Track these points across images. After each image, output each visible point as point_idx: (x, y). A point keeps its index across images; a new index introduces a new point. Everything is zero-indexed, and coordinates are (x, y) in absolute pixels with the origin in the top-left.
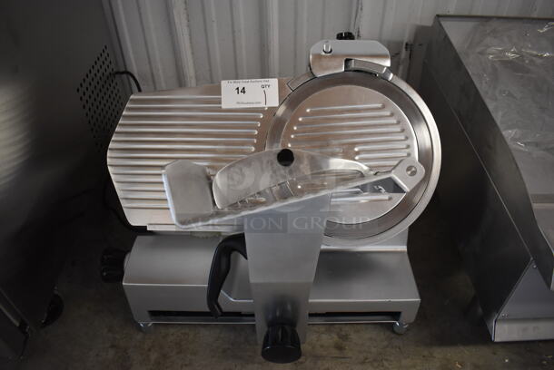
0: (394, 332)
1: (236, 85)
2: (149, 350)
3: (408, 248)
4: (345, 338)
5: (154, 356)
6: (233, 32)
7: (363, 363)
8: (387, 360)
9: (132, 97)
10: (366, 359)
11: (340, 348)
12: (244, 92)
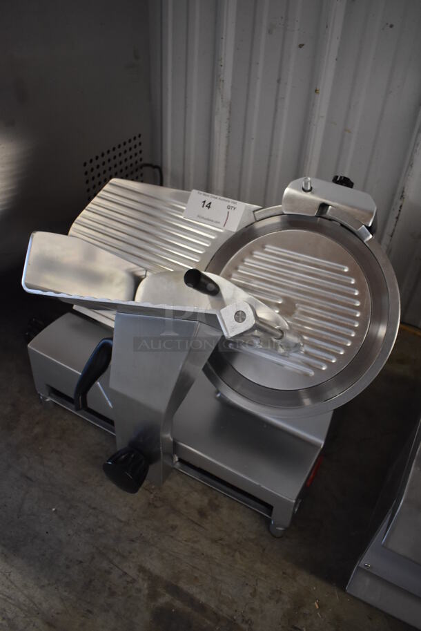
0: (268, 529)
2: (37, 423)
4: (215, 507)
5: (37, 430)
6: (270, 155)
7: (215, 541)
8: (241, 553)
9: (114, 181)
10: (221, 540)
11: (202, 513)
12: (209, 207)
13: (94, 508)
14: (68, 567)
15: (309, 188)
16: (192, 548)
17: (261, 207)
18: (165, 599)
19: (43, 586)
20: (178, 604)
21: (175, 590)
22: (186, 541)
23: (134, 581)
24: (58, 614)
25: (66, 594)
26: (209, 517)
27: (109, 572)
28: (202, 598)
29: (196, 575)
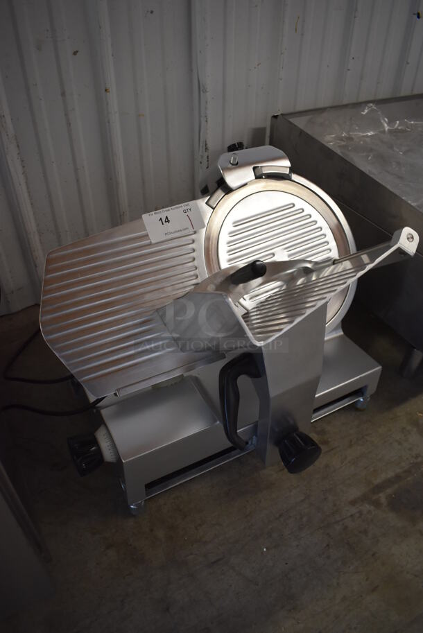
1: (159, 216)
3: (344, 331)
10: (351, 441)
13: (280, 516)
14: (328, 557)
16: (349, 462)
18: (382, 497)
19: (338, 584)
20: (389, 491)
21: (379, 488)
22: (342, 464)
23: (361, 513)
24: (367, 580)
25: (351, 568)
26: (330, 440)
27: (346, 528)
28: (391, 474)
29: (372, 469)
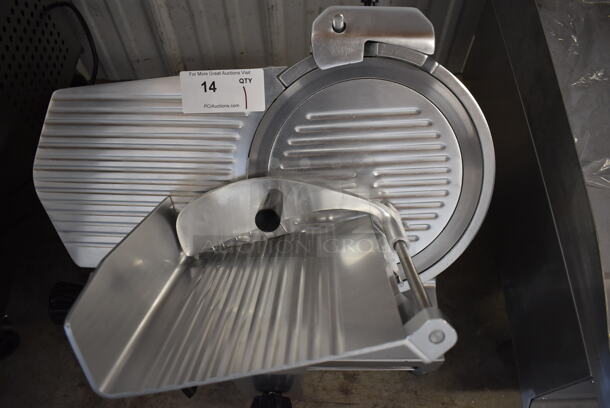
15: (342, 25)
17: (285, 67)
